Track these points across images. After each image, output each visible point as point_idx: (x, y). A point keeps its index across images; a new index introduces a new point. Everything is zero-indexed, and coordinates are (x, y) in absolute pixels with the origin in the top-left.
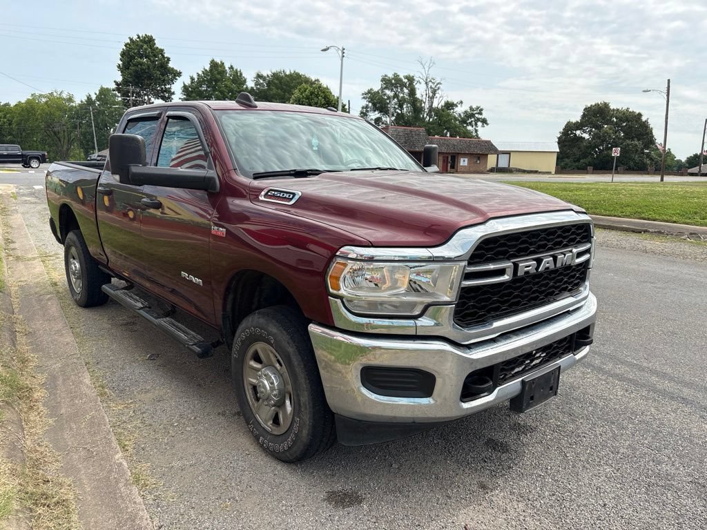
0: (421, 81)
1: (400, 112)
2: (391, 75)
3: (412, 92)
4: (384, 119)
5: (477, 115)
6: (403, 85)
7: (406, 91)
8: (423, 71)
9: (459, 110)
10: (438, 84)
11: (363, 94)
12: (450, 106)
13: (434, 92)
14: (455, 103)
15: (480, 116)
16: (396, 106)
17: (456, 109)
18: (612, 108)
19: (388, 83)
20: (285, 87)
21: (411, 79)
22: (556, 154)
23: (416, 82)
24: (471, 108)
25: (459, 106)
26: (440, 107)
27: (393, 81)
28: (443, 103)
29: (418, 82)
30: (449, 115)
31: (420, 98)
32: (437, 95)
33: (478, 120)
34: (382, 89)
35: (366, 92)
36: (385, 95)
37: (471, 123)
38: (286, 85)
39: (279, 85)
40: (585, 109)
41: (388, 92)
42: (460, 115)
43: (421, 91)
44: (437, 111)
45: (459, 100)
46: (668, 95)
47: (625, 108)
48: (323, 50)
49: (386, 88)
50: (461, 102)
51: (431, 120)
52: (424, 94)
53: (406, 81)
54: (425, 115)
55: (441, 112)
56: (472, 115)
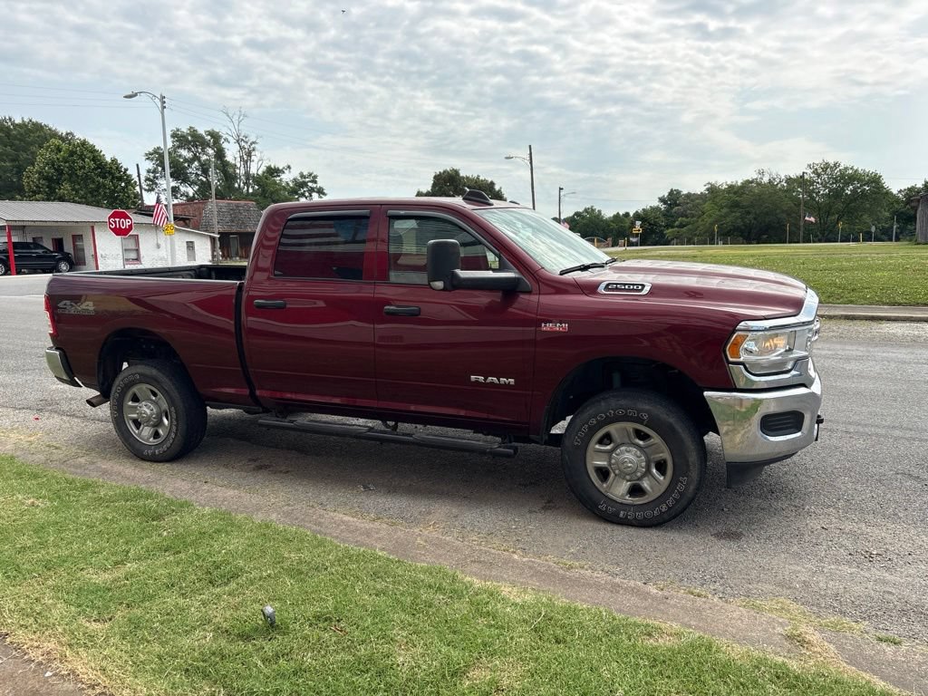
0: (230, 138)
1: (204, 179)
2: (185, 130)
3: (220, 154)
4: (183, 189)
5: (310, 184)
6: (204, 144)
7: (211, 151)
8: (231, 125)
9: (287, 178)
10: (254, 143)
11: (146, 154)
12: (273, 172)
13: (249, 154)
14: (281, 168)
15: (314, 185)
16: (199, 173)
17: (283, 176)
18: (461, 175)
19: (181, 140)
20: (17, 142)
21: (216, 137)
22: (415, 232)
23: (223, 140)
24: (302, 176)
25: (286, 172)
26: (260, 172)
27: (190, 138)
28: (263, 169)
29: (226, 140)
30: (275, 182)
31: (233, 162)
32: (253, 158)
33: (312, 190)
34: (175, 148)
35: (151, 151)
36: (180, 156)
37: (303, 195)
38: (20, 140)
39: (6, 139)
40: (435, 177)
41: (184, 153)
42: (288, 184)
43: (232, 153)
44: (258, 180)
45: (285, 165)
46: (531, 163)
47: (475, 176)
48: (126, 97)
49: (179, 147)
50: (289, 167)
51: (251, 190)
52: (238, 156)
53: (209, 137)
54: (242, 185)
55: (264, 180)
56: (304, 184)
